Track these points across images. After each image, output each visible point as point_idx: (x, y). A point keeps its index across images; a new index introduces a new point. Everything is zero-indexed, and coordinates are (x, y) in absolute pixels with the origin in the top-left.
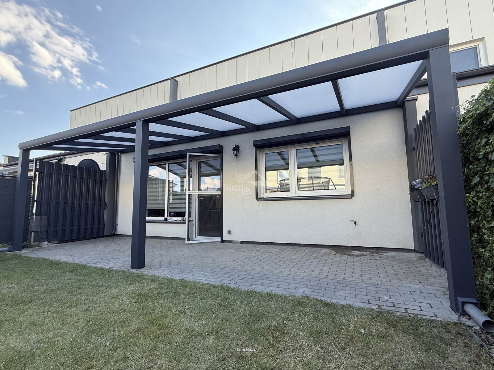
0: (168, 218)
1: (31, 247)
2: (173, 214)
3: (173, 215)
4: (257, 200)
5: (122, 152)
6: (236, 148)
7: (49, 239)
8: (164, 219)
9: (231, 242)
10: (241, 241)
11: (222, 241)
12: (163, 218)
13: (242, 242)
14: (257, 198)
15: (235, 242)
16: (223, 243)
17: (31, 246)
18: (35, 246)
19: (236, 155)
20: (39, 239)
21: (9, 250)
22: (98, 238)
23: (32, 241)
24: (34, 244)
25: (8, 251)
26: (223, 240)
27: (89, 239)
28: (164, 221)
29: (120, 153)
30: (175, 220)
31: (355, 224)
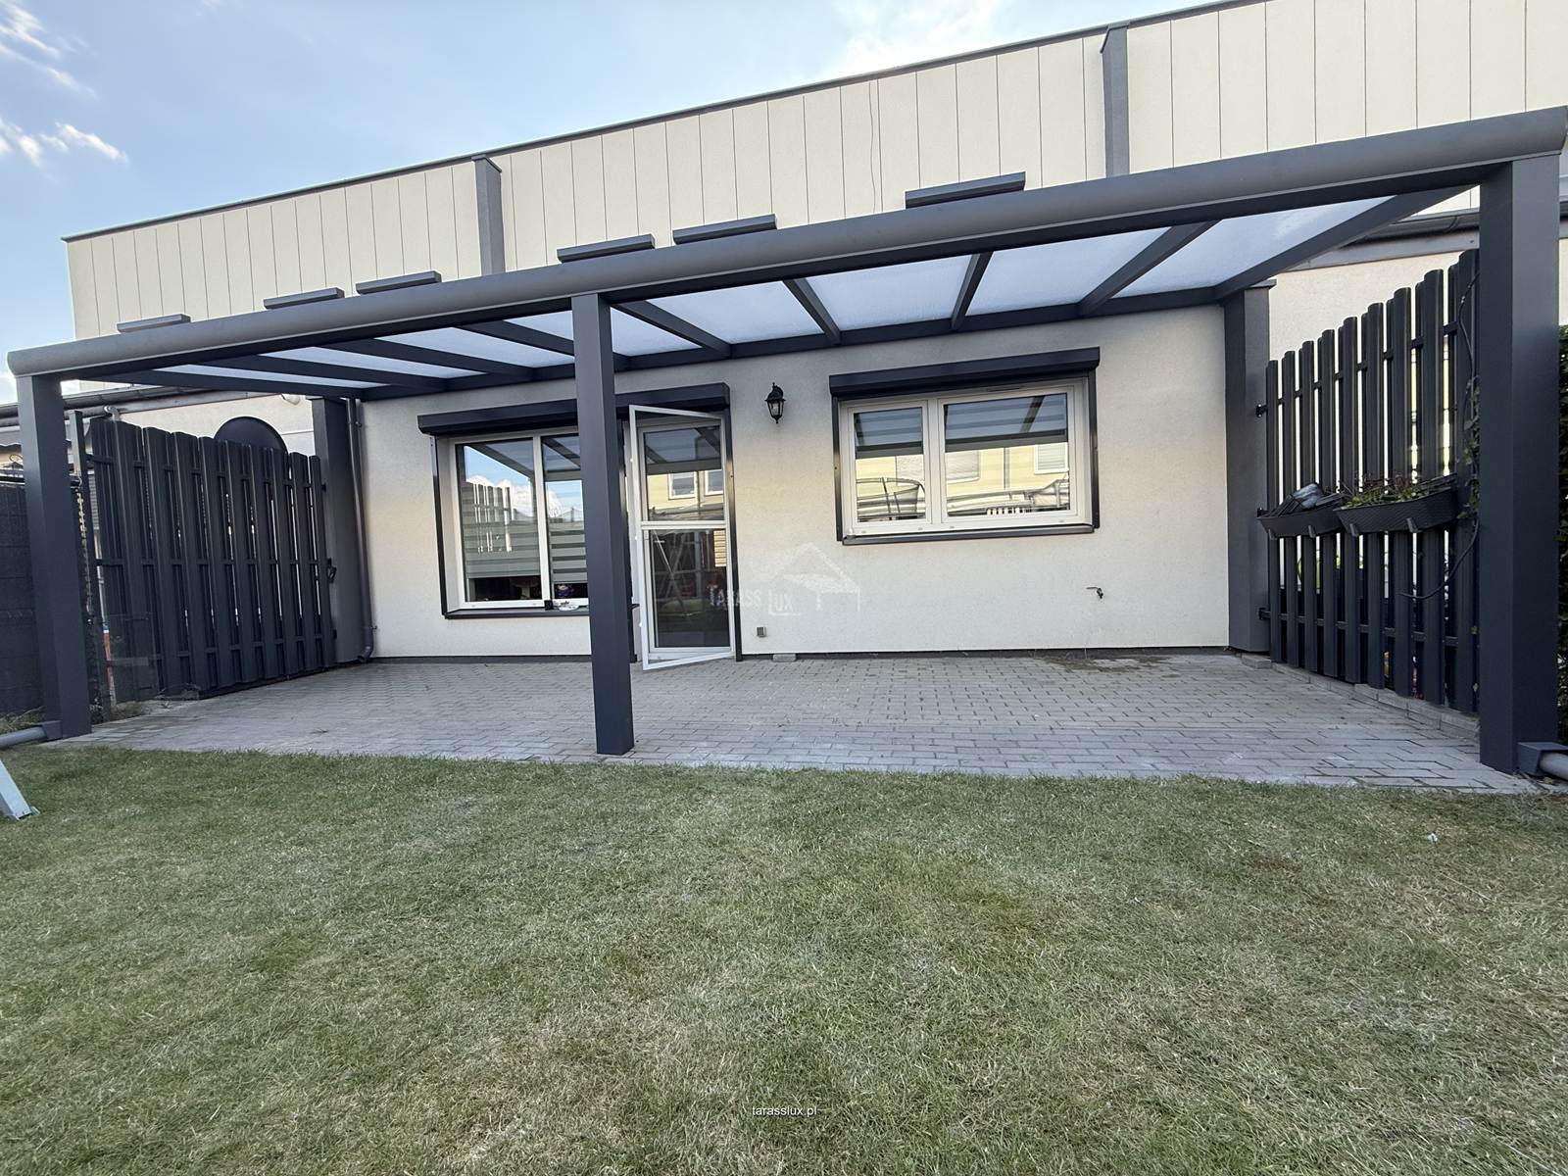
0: (558, 602)
1: (115, 720)
2: (566, 588)
3: (566, 591)
4: (841, 543)
5: (367, 396)
6: (776, 396)
7: (169, 689)
8: (543, 605)
9: (770, 656)
10: (797, 654)
11: (740, 657)
12: (540, 603)
13: (799, 656)
14: (840, 537)
15: (782, 658)
16: (741, 660)
17: (114, 716)
18: (125, 714)
19: (777, 417)
20: (135, 692)
21: (46, 737)
22: (321, 672)
23: (113, 699)
24: (123, 706)
25: (45, 739)
26: (744, 653)
27: (294, 677)
28: (543, 611)
29: (357, 401)
30: (580, 607)
31: (1101, 595)
